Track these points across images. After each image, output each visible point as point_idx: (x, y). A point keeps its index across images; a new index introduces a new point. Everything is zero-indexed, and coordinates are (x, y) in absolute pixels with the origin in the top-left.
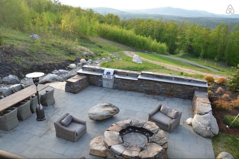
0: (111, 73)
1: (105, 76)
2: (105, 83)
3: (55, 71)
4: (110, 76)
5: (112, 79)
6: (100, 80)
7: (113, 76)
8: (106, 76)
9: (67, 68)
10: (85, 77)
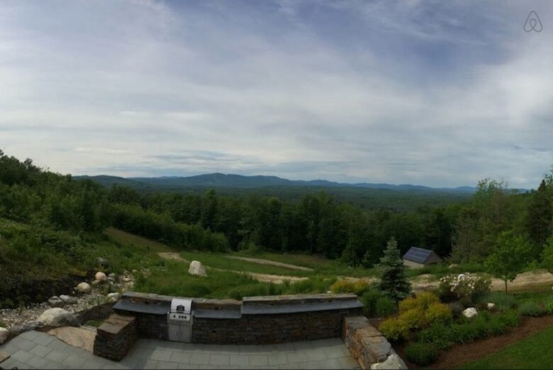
0: (185, 309)
1: (173, 316)
2: (173, 331)
3: (54, 299)
4: (184, 315)
5: (189, 322)
6: (162, 325)
7: (190, 314)
8: (177, 315)
9: (74, 293)
10: (133, 318)
